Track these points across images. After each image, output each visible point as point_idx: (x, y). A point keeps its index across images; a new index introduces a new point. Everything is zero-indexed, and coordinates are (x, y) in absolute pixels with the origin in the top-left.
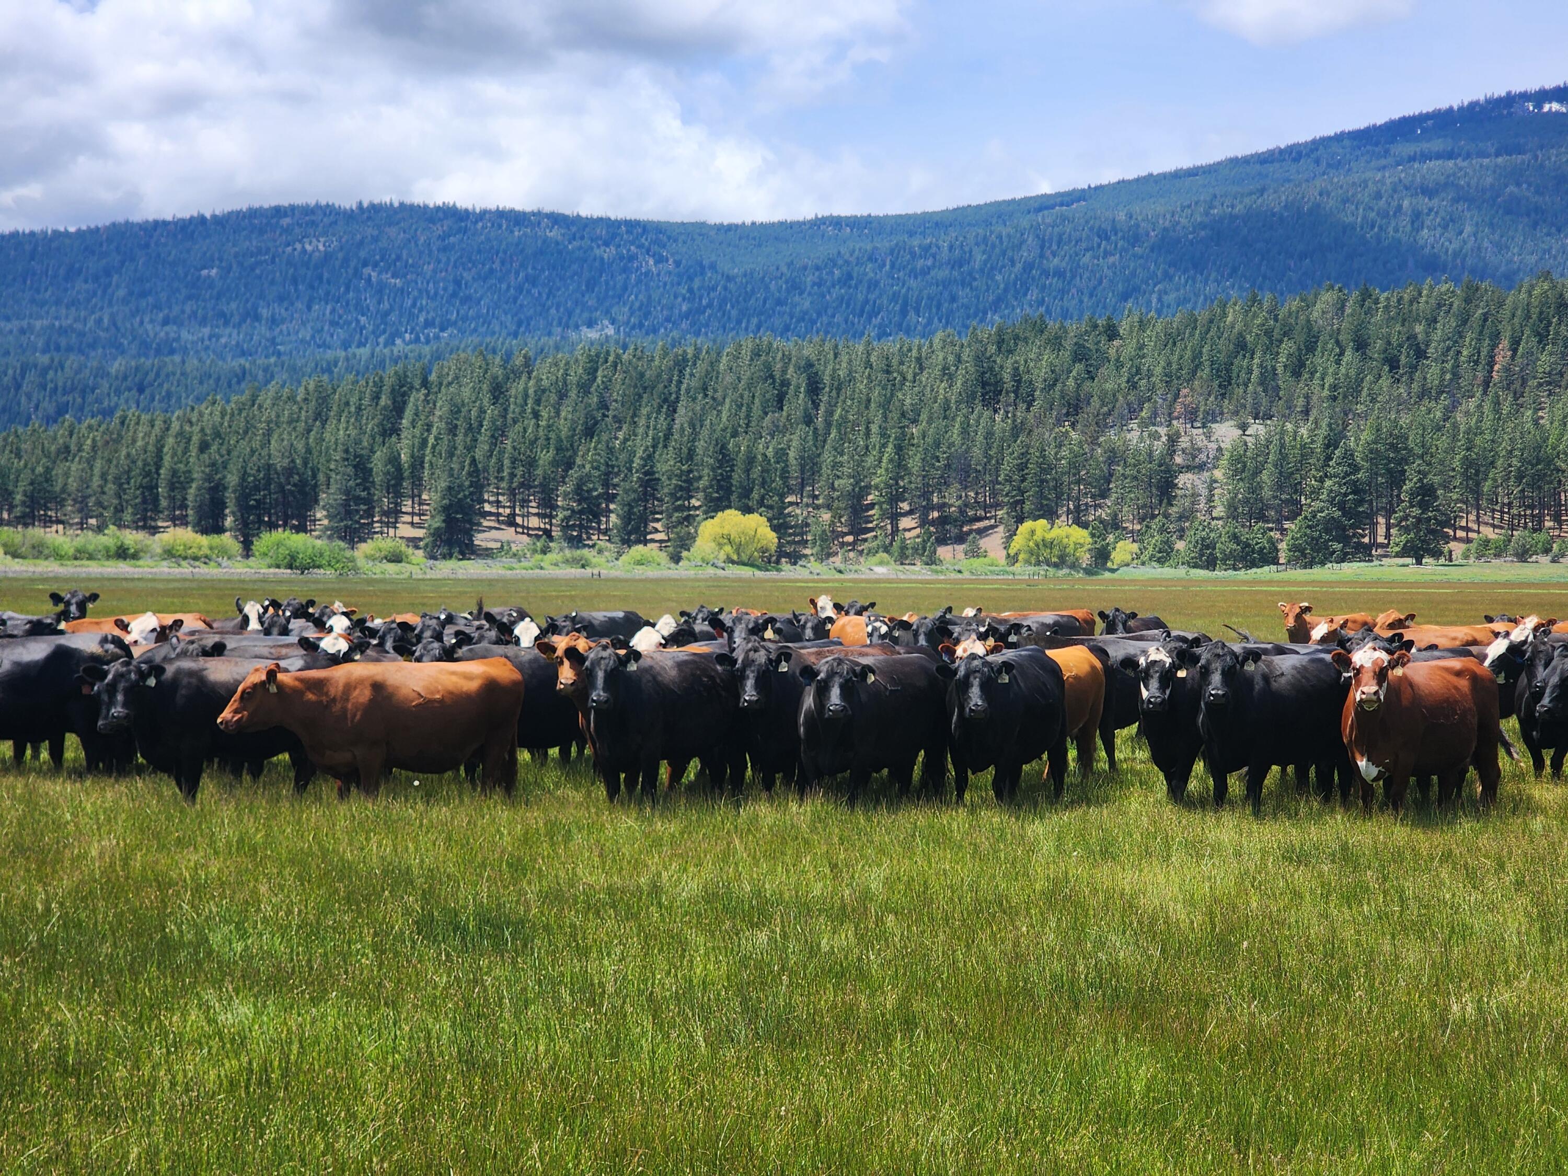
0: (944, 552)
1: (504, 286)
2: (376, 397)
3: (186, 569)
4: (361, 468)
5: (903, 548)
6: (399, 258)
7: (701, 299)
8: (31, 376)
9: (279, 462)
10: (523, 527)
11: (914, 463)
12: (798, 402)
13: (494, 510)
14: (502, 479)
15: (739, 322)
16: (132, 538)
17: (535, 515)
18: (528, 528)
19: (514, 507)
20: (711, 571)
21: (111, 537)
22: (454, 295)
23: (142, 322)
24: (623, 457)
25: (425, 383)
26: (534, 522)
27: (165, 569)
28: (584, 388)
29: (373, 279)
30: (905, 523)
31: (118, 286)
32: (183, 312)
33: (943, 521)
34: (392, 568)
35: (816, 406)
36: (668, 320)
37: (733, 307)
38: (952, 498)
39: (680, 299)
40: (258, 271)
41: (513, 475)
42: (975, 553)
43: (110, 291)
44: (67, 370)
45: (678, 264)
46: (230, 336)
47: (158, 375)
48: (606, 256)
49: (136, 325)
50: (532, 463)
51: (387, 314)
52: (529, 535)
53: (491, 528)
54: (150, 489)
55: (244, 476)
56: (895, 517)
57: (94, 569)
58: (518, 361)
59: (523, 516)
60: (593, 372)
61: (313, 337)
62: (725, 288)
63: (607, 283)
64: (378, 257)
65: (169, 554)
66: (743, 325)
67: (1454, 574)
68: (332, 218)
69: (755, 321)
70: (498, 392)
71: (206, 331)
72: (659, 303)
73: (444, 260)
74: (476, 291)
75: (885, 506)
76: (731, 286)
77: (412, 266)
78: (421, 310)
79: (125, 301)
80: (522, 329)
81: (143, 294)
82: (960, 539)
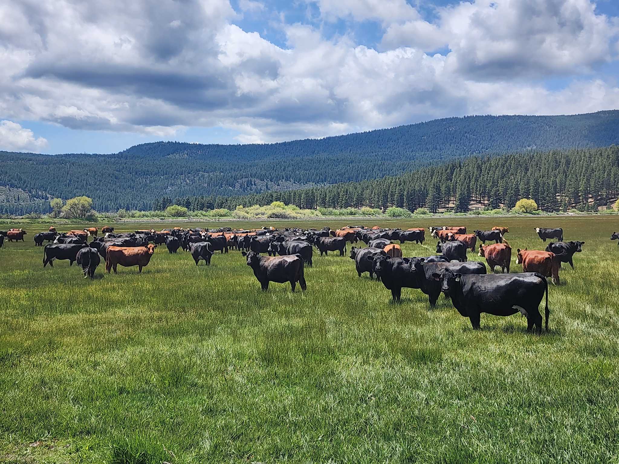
0: (600, 208)
1: (504, 137)
5: (588, 207)
6: (475, 131)
7: (562, 137)
8: (376, 167)
10: (483, 203)
11: (592, 183)
13: (475, 199)
14: (477, 191)
15: (573, 143)
16: (353, 210)
17: (487, 200)
18: (484, 204)
19: (480, 198)
22: (490, 140)
23: (406, 152)
24: (510, 184)
26: (486, 202)
28: (503, 166)
29: (468, 137)
30: (590, 200)
31: (401, 142)
32: (417, 148)
33: (601, 199)
34: (423, 215)
36: (552, 143)
37: (571, 139)
38: (604, 193)
39: (555, 137)
40: (437, 136)
41: (480, 190)
42: (609, 208)
43: (398, 144)
44: (385, 165)
46: (429, 154)
47: (408, 165)
48: (534, 126)
49: (405, 152)
50: (485, 186)
52: (484, 205)
53: (474, 204)
56: (587, 199)
59: (483, 200)
60: (506, 161)
61: (451, 153)
62: (569, 133)
63: (534, 134)
64: (469, 131)
65: (363, 213)
66: (574, 144)
68: (457, 121)
72: (549, 138)
73: (487, 130)
74: (496, 138)
75: (583, 196)
77: (479, 132)
78: (481, 144)
79: (402, 146)
80: (509, 149)
81: (407, 144)
82: (605, 205)
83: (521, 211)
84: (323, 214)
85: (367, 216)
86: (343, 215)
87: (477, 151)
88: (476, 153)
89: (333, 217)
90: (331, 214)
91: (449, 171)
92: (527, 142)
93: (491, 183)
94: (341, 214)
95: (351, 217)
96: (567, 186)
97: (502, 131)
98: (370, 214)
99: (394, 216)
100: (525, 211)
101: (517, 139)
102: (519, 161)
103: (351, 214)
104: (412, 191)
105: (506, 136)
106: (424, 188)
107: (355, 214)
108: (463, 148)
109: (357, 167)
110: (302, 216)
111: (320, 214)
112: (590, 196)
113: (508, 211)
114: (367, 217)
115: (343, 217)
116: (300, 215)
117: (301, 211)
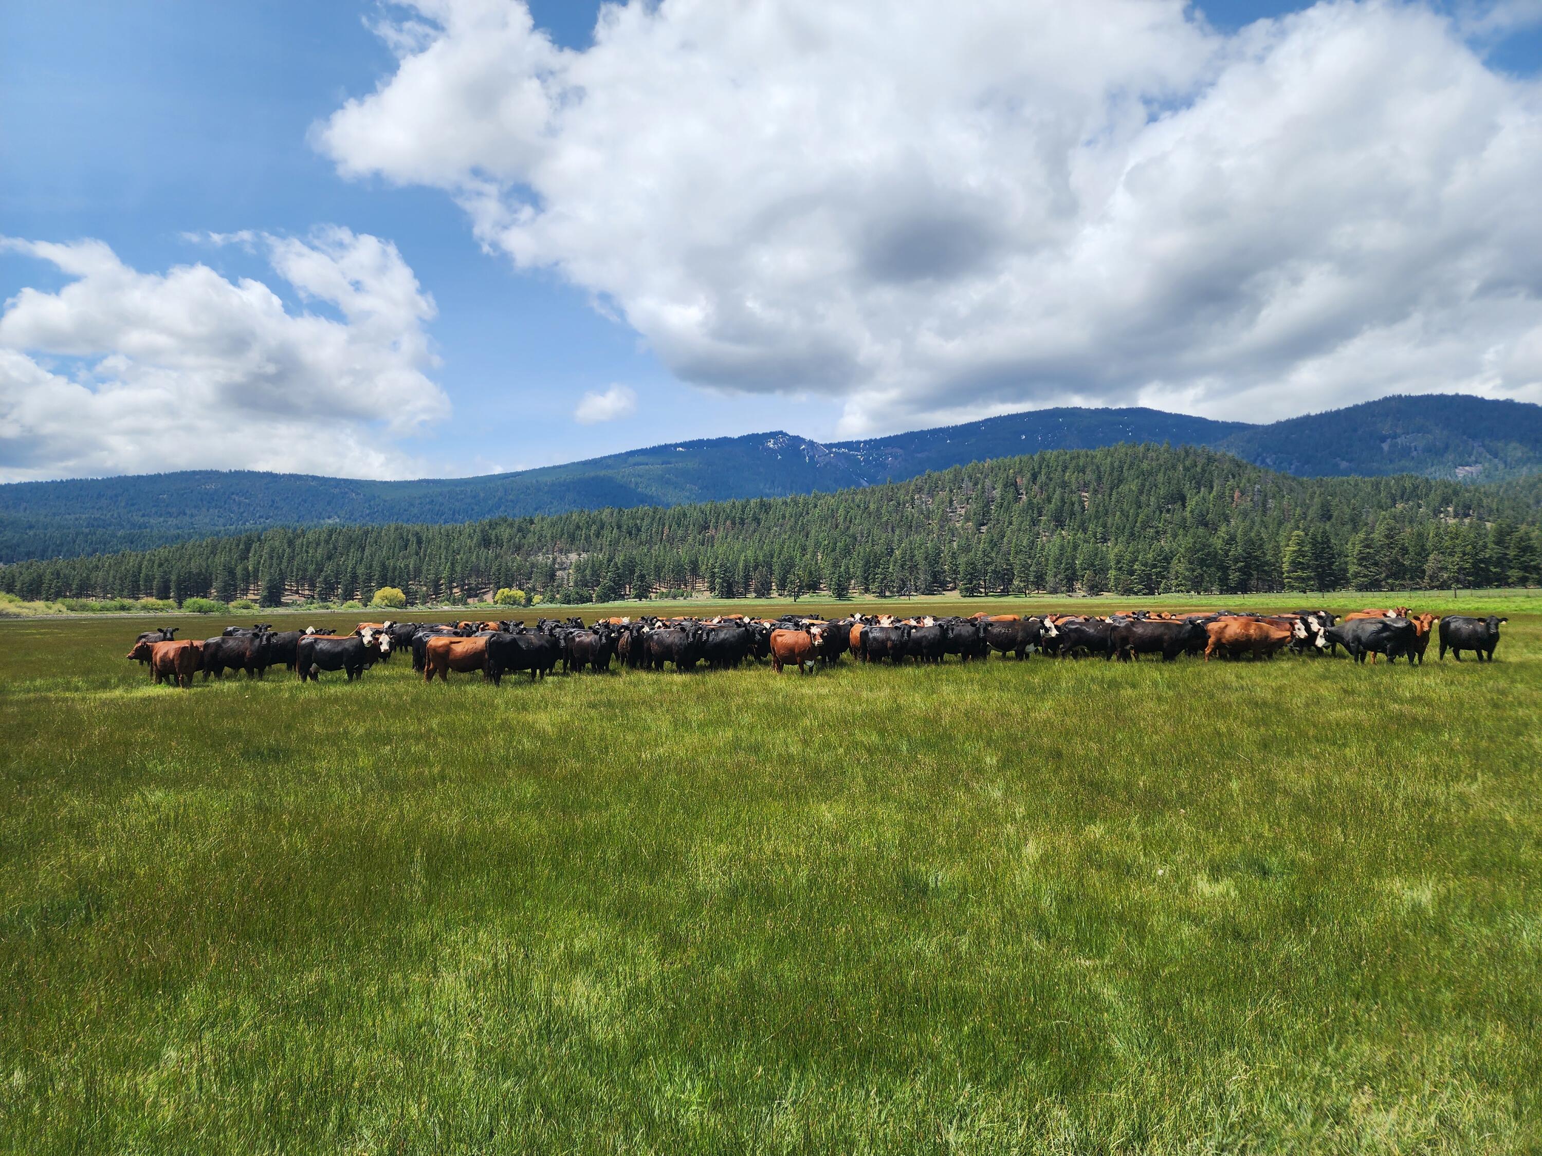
0: (470, 601)
2: (238, 545)
3: (152, 614)
4: (231, 572)
5: (454, 599)
6: (247, 492)
8: (81, 537)
9: (195, 571)
11: (458, 569)
12: (413, 547)
13: (291, 588)
14: (293, 576)
16: (128, 602)
17: (308, 589)
18: (304, 595)
19: (298, 587)
20: (379, 609)
21: (118, 602)
23: (132, 516)
24: (343, 567)
25: (259, 540)
26: (307, 592)
27: (142, 614)
28: (327, 542)
29: (236, 500)
30: (455, 590)
31: (121, 502)
32: (151, 512)
33: (470, 589)
34: (245, 611)
35: (420, 549)
38: (473, 581)
40: (185, 496)
42: (481, 600)
45: (364, 495)
46: (172, 521)
48: (335, 492)
50: (306, 570)
51: (243, 513)
52: (304, 597)
53: (288, 595)
54: (136, 583)
55: (179, 576)
56: (451, 588)
57: (110, 614)
58: (299, 531)
59: (302, 590)
60: (330, 536)
63: (336, 502)
64: (238, 491)
65: (144, 608)
67: (653, 604)
68: (218, 476)
69: (396, 517)
70: (291, 543)
71: (162, 519)
72: (357, 510)
73: (266, 493)
74: (281, 505)
75: (447, 584)
76: (386, 504)
77: (253, 495)
78: (257, 512)
81: (132, 505)
82: (476, 596)
83: (384, 604)
84: (72, 610)
85: (151, 611)
86: (108, 610)
89: (90, 614)
90: (84, 608)
92: (326, 512)
94: (103, 609)
95: (122, 614)
97: (290, 495)
98: (157, 609)
99: (202, 612)
100: (388, 604)
101: (311, 508)
103: (123, 608)
107: (129, 609)
110: (31, 613)
111: (64, 609)
116: (27, 611)
117: (26, 604)
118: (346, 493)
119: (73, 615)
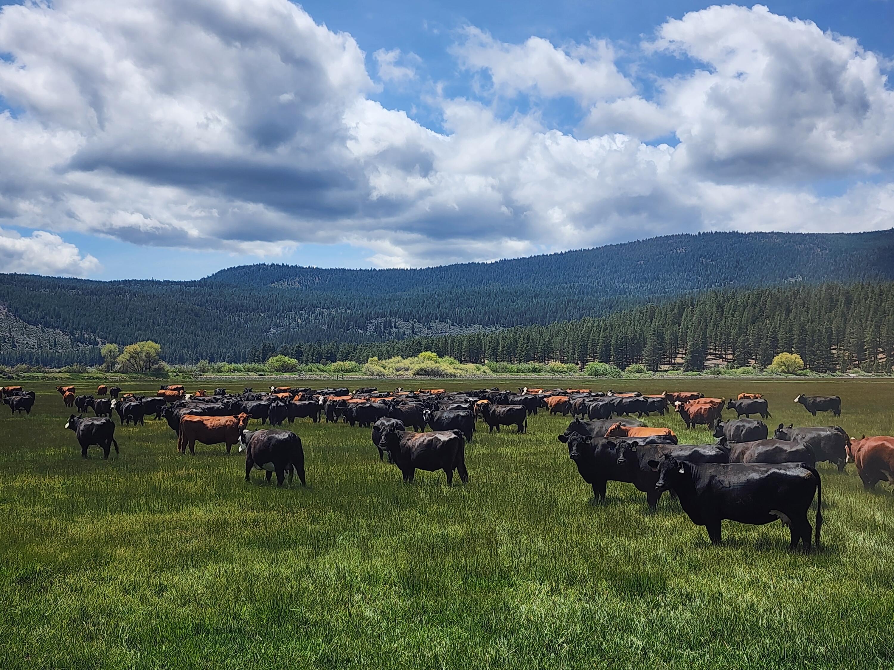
1: (757, 262)
6: (714, 253)
7: (839, 265)
8: (571, 304)
10: (725, 358)
13: (714, 352)
14: (717, 340)
15: (856, 273)
17: (730, 354)
19: (721, 351)
20: (774, 376)
22: (736, 267)
23: (615, 282)
26: (730, 357)
29: (704, 262)
31: (607, 269)
32: (630, 278)
36: (825, 273)
37: (853, 267)
39: (831, 264)
40: (659, 261)
41: (721, 339)
43: (604, 271)
44: (584, 301)
45: (830, 250)
46: (648, 286)
47: (617, 302)
48: (800, 249)
49: (612, 283)
51: (709, 275)
52: (727, 361)
53: (713, 359)
56: (875, 354)
59: (725, 354)
61: (679, 285)
62: (850, 260)
63: (800, 259)
64: (706, 254)
66: (858, 275)
68: (688, 239)
72: (822, 266)
73: (732, 253)
74: (745, 265)
75: (871, 349)
76: (853, 259)
77: (720, 256)
78: (722, 274)
79: (609, 275)
80: (764, 279)
81: (616, 272)
83: (780, 370)
84: (494, 371)
85: (556, 374)
86: (523, 372)
87: (717, 284)
88: (715, 286)
89: (508, 375)
90: (504, 370)
91: (676, 311)
92: (789, 271)
93: (737, 329)
94: (519, 371)
95: (534, 376)
96: (847, 335)
97: (754, 254)
98: (562, 372)
99: (596, 375)
100: (786, 371)
101: (775, 267)
102: (778, 299)
103: (534, 370)
104: (622, 339)
105: (759, 262)
106: (640, 335)
107: (539, 371)
108: (697, 278)
109: (543, 303)
110: (463, 373)
111: (488, 371)
112: (881, 350)
113: (761, 371)
114: (557, 376)
115: (522, 376)
116: (460, 372)
117: (462, 366)
118: (811, 249)
119: (494, 375)
